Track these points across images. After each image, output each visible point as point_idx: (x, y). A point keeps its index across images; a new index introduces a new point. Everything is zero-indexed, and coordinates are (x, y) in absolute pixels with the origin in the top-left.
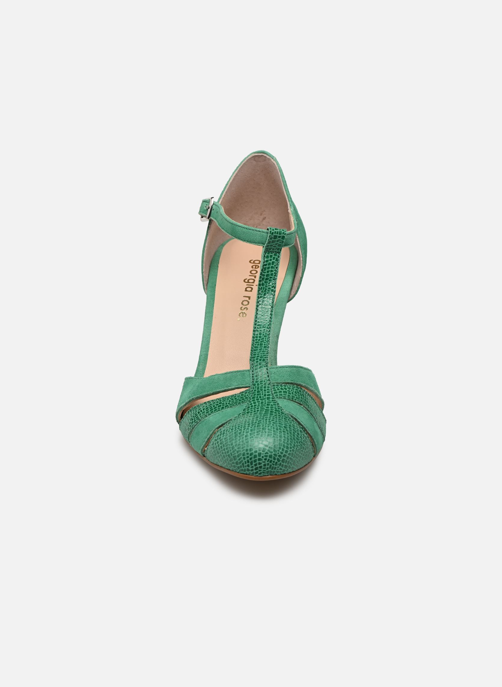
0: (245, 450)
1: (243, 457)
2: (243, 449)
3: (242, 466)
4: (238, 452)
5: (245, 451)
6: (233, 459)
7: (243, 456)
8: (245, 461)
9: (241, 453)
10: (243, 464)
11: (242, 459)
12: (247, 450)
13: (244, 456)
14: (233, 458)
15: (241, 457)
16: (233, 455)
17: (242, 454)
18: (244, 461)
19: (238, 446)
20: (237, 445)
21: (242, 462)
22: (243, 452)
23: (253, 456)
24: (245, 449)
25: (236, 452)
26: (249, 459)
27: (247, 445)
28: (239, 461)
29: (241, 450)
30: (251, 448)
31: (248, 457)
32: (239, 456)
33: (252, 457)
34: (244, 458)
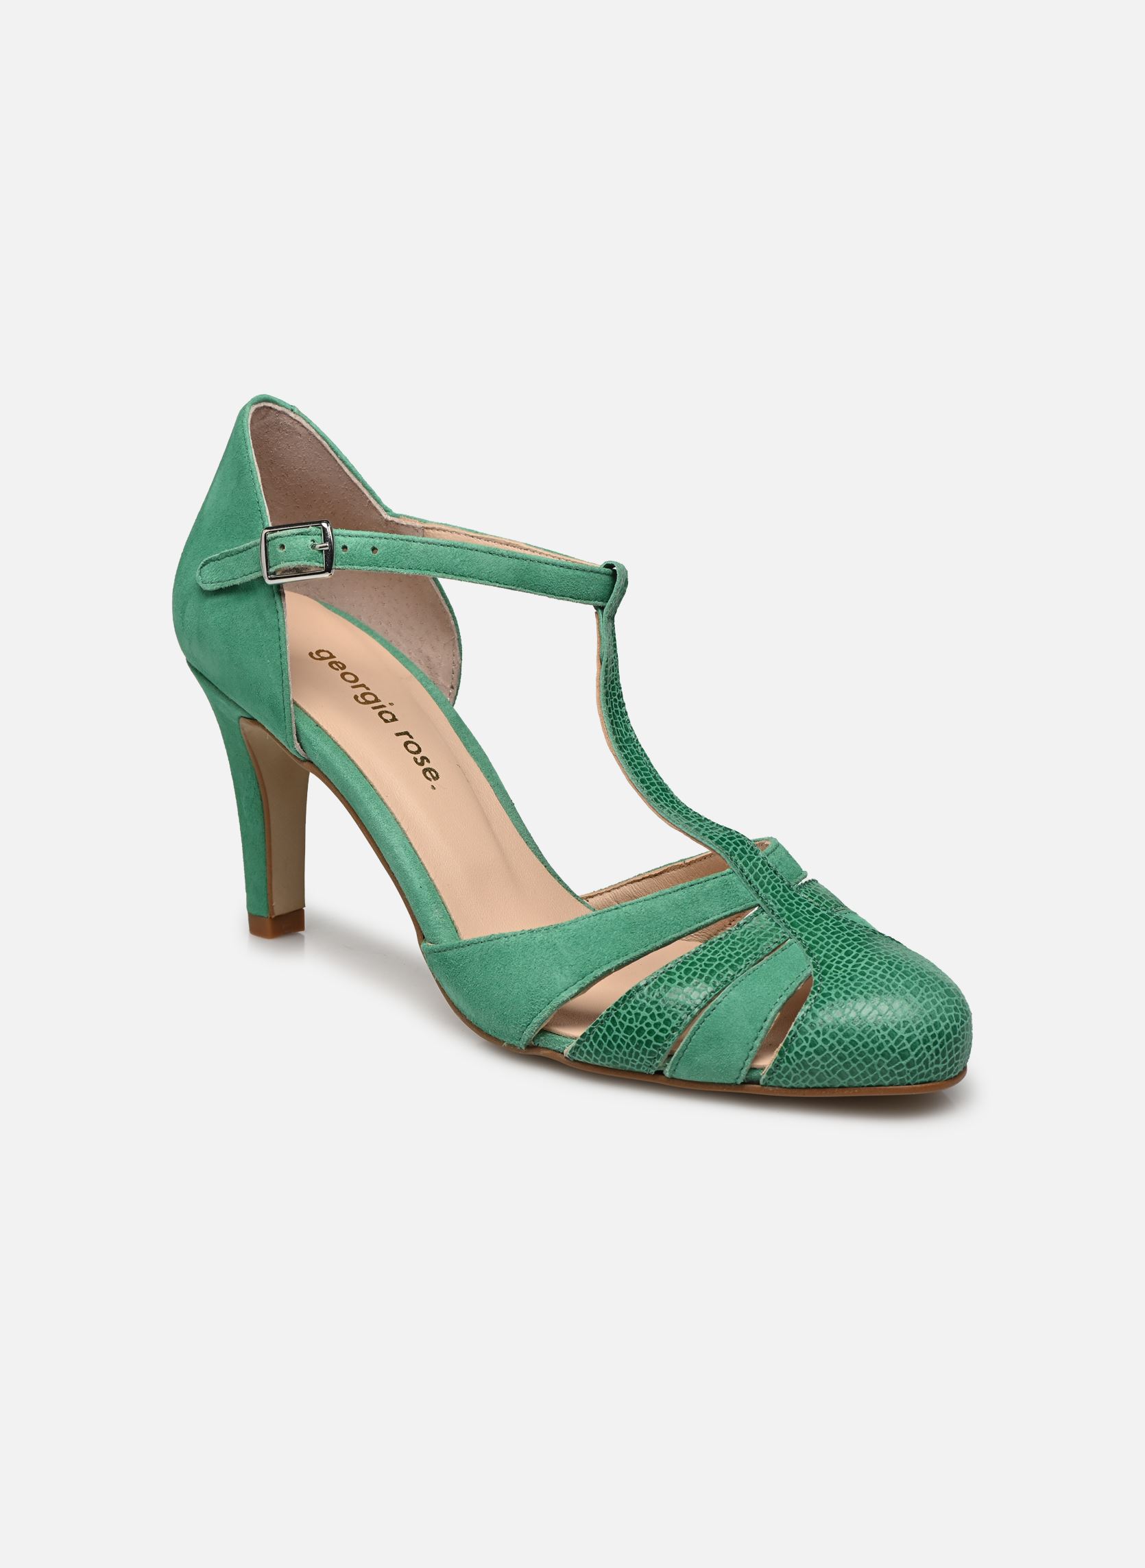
0: (926, 1030)
1: (925, 1047)
2: (919, 1031)
3: (924, 1066)
4: (909, 1040)
5: (926, 1032)
6: (900, 1058)
7: (924, 1044)
8: (930, 1053)
9: (919, 1040)
10: (926, 1062)
11: (925, 1051)
12: (929, 1029)
13: (928, 1044)
14: (898, 1056)
15: (922, 1048)
16: (897, 1051)
17: (921, 1042)
18: (928, 1055)
19: (904, 1027)
20: (902, 1025)
21: (925, 1056)
22: (924, 1034)
23: (944, 1037)
24: (925, 1026)
25: (904, 1041)
26: (937, 1046)
27: (924, 1018)
28: (916, 1059)
29: (917, 1032)
30: (936, 1022)
31: (935, 1043)
32: (916, 1047)
33: (944, 1040)
34: (929, 1048)
